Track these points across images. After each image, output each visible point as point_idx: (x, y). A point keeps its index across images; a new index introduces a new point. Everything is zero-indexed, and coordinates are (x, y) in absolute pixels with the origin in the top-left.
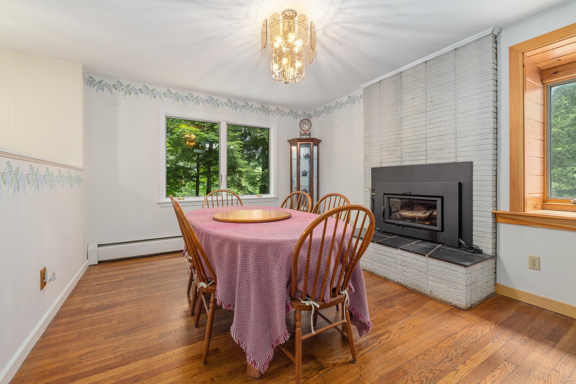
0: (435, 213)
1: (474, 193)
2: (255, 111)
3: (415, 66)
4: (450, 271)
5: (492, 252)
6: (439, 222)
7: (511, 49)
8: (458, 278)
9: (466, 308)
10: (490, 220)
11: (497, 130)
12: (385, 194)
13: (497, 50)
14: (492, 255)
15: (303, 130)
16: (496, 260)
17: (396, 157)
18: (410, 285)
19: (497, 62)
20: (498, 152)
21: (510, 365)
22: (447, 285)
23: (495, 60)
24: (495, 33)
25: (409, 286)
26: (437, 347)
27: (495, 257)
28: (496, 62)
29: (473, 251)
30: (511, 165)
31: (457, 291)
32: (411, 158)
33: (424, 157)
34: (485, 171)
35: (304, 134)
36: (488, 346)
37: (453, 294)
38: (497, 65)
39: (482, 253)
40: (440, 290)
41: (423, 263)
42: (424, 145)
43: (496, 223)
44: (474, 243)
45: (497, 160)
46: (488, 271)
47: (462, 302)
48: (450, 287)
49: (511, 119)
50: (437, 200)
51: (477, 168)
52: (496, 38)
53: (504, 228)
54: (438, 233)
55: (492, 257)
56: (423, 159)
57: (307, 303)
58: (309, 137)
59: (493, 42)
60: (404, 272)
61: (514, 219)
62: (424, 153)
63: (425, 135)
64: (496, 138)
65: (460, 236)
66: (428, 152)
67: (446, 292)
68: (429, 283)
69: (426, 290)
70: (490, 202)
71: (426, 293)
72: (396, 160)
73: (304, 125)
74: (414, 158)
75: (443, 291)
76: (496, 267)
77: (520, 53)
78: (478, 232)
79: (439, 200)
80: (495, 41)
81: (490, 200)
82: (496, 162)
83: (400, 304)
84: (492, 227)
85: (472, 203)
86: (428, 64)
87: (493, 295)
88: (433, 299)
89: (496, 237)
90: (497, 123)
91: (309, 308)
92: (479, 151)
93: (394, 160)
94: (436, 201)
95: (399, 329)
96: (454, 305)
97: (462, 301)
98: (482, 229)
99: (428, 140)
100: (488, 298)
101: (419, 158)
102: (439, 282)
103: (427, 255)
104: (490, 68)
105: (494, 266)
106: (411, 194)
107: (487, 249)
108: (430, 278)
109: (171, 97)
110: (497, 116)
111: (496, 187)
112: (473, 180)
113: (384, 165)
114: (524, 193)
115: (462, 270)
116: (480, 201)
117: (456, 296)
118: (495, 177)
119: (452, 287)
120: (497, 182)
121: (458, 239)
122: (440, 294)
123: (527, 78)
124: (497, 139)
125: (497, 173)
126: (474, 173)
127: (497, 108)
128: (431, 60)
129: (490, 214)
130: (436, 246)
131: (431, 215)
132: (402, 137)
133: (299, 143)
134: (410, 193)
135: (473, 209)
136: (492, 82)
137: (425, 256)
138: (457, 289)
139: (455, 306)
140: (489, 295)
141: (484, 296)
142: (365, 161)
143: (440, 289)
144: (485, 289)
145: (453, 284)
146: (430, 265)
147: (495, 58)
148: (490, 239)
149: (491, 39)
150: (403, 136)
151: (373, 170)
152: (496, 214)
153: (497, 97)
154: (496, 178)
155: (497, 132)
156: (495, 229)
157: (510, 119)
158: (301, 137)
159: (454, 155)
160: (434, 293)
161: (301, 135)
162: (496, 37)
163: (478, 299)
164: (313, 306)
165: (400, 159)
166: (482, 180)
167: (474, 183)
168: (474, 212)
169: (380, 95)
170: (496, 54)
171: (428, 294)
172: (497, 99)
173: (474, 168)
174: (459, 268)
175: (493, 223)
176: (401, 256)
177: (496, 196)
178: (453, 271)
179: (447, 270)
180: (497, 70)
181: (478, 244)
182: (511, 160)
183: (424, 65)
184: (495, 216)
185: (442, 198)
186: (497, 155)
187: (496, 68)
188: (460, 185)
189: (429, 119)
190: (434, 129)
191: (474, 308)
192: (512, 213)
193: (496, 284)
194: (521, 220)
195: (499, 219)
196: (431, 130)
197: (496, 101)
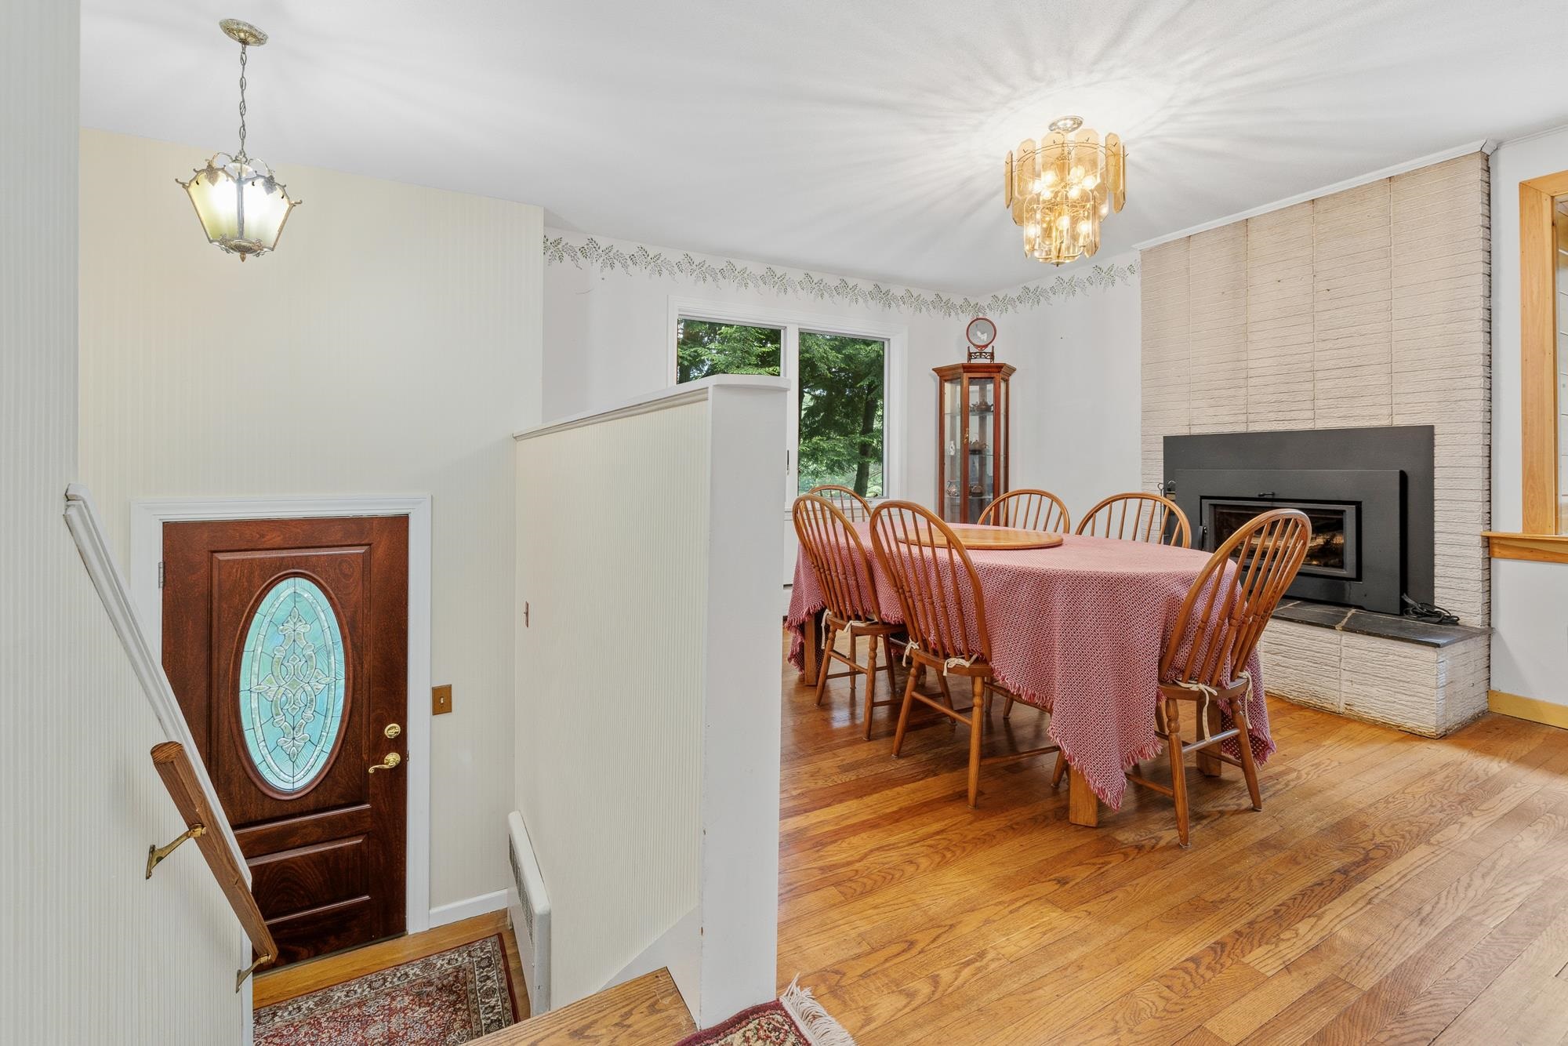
0: (1339, 540)
1: (1437, 494)
2: (860, 300)
3: (1284, 209)
4: (1396, 658)
5: (1483, 622)
6: (1350, 557)
7: (1523, 186)
8: (1417, 671)
9: (1438, 733)
10: (1477, 553)
11: (1491, 358)
12: (1202, 498)
13: (1489, 186)
14: (1483, 627)
15: (974, 345)
16: (1489, 640)
17: (1233, 412)
18: (1295, 694)
19: (1490, 211)
20: (1492, 405)
21: (1560, 818)
22: (1389, 688)
23: (1487, 207)
24: (1487, 151)
25: (1291, 697)
26: (1406, 791)
27: (1488, 631)
28: (1487, 211)
29: (1438, 620)
30: (1524, 433)
31: (1415, 699)
32: (1272, 416)
33: (1309, 414)
34: (1464, 447)
35: (978, 354)
36: (1506, 792)
37: (1406, 706)
38: (1490, 218)
39: (1457, 624)
40: (1372, 700)
41: (1328, 645)
42: (1309, 386)
43: (1490, 559)
44: (1437, 603)
45: (1490, 423)
46: (1475, 661)
47: (1427, 723)
48: (1398, 692)
49: (1524, 335)
50: (1344, 511)
51: (1444, 439)
52: (1487, 162)
53: (1507, 569)
54: (1347, 584)
55: (1482, 632)
56: (1305, 417)
57: (1194, 687)
58: (988, 361)
59: (1482, 169)
60: (1277, 668)
61: (1531, 550)
62: (1309, 405)
63: (1309, 365)
64: (1488, 375)
65: (1404, 588)
66: (1319, 403)
67: (1388, 704)
68: (1344, 688)
69: (1335, 703)
70: (1478, 514)
71: (1336, 709)
72: (1232, 419)
73: (979, 333)
74: (1281, 416)
75: (1378, 702)
76: (1489, 656)
77: (1544, 196)
78: (1448, 579)
79: (1350, 511)
80: (1486, 168)
81: (1478, 509)
82: (1489, 427)
83: (1289, 728)
84: (1481, 567)
85: (1433, 516)
86: (1320, 206)
87: (1485, 713)
88: (1355, 721)
89: (1490, 591)
90: (1490, 344)
91: (1199, 697)
92: (1449, 403)
93: (1227, 419)
94: (1342, 512)
95: (1312, 766)
96: (1408, 730)
97: (1429, 723)
98: (1455, 572)
99: (1319, 375)
100: (1476, 719)
101: (1293, 415)
102: (1370, 683)
103: (1338, 627)
104: (1476, 225)
105: (1485, 652)
106: (1276, 497)
107: (1470, 615)
108: (1346, 675)
109: (692, 272)
110: (1490, 328)
111: (1490, 482)
112: (1435, 465)
113: (1196, 431)
114: (1556, 495)
115: (1428, 653)
116: (1451, 511)
117: (1412, 710)
118: (1487, 459)
119: (1403, 691)
120: (1490, 470)
121: (1399, 593)
122: (1372, 709)
123: (1561, 249)
124: (1490, 378)
125: (1490, 450)
126: (1437, 450)
127: (1490, 310)
128: (1327, 197)
129: (1477, 541)
130: (1346, 613)
131: (1327, 543)
132: (1250, 366)
133: (966, 376)
134: (1273, 494)
135: (1435, 530)
136: (1480, 256)
137: (1334, 628)
138: (1415, 696)
139: (1410, 731)
140: (1478, 714)
141: (1469, 713)
142: (1143, 420)
143: (1372, 697)
144: (1470, 700)
145: (1406, 685)
146: (1347, 648)
147: (1487, 203)
148: (1477, 594)
149: (1478, 164)
150: (1251, 364)
151: (1170, 442)
152: (1490, 541)
153: (1490, 287)
154: (1490, 461)
155: (1490, 362)
156: (1487, 572)
157: (1522, 335)
158: (973, 361)
159: (1386, 411)
160: (1356, 709)
161: (970, 355)
162: (1487, 158)
163: (1458, 719)
164: (1206, 692)
165: (1243, 418)
166: (1457, 465)
167: (1437, 473)
168: (1436, 535)
169: (1188, 269)
170: (1489, 195)
171: (1342, 710)
172: (1490, 291)
173: (1438, 440)
174: (1419, 651)
175: (1483, 559)
176: (1270, 631)
177: (1490, 501)
178: (1405, 657)
179: (1391, 657)
180: (1490, 229)
181: (1450, 605)
182: (1526, 423)
183: (1309, 207)
184: (1489, 542)
185: (1358, 505)
186: (1490, 411)
187: (1488, 226)
188: (1404, 477)
189: (1322, 328)
190: (1335, 351)
191: (1451, 735)
192: (1528, 536)
193: (1489, 692)
194: (1552, 553)
195: (1496, 550)
196: (1328, 353)
197: (1488, 295)
